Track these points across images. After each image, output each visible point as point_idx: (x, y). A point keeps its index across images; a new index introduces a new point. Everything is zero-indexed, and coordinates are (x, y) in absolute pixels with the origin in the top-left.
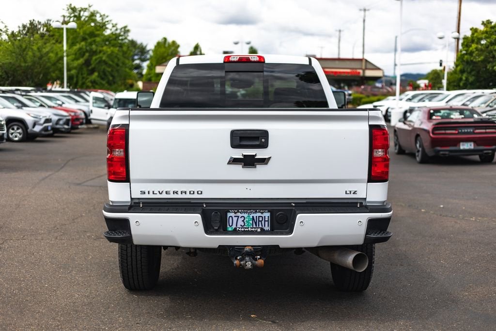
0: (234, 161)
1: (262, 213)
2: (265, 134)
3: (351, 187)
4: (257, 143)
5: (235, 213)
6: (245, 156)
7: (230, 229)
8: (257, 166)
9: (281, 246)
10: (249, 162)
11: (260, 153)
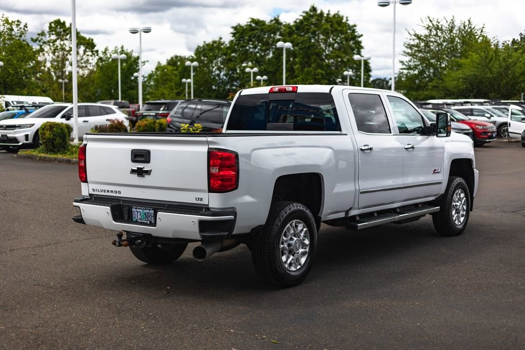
0: (133, 171)
1: (149, 210)
2: (148, 153)
3: (200, 195)
4: (143, 159)
5: (136, 209)
6: (138, 168)
7: (134, 220)
8: (145, 176)
9: (153, 235)
10: (140, 173)
11: (146, 167)
